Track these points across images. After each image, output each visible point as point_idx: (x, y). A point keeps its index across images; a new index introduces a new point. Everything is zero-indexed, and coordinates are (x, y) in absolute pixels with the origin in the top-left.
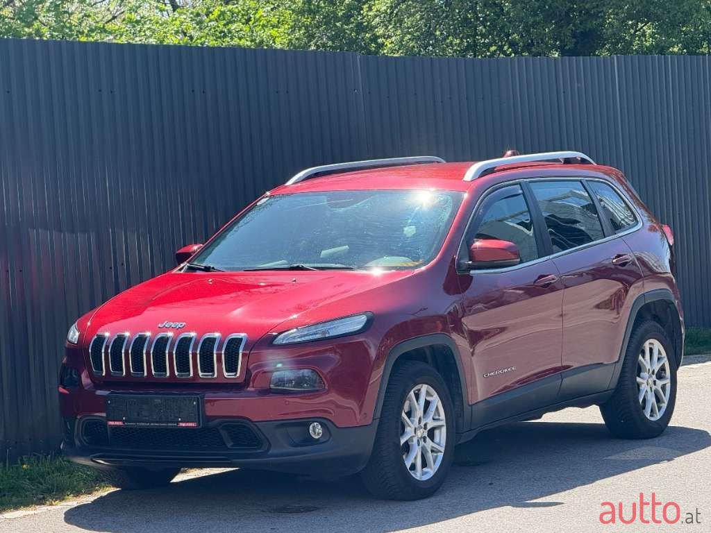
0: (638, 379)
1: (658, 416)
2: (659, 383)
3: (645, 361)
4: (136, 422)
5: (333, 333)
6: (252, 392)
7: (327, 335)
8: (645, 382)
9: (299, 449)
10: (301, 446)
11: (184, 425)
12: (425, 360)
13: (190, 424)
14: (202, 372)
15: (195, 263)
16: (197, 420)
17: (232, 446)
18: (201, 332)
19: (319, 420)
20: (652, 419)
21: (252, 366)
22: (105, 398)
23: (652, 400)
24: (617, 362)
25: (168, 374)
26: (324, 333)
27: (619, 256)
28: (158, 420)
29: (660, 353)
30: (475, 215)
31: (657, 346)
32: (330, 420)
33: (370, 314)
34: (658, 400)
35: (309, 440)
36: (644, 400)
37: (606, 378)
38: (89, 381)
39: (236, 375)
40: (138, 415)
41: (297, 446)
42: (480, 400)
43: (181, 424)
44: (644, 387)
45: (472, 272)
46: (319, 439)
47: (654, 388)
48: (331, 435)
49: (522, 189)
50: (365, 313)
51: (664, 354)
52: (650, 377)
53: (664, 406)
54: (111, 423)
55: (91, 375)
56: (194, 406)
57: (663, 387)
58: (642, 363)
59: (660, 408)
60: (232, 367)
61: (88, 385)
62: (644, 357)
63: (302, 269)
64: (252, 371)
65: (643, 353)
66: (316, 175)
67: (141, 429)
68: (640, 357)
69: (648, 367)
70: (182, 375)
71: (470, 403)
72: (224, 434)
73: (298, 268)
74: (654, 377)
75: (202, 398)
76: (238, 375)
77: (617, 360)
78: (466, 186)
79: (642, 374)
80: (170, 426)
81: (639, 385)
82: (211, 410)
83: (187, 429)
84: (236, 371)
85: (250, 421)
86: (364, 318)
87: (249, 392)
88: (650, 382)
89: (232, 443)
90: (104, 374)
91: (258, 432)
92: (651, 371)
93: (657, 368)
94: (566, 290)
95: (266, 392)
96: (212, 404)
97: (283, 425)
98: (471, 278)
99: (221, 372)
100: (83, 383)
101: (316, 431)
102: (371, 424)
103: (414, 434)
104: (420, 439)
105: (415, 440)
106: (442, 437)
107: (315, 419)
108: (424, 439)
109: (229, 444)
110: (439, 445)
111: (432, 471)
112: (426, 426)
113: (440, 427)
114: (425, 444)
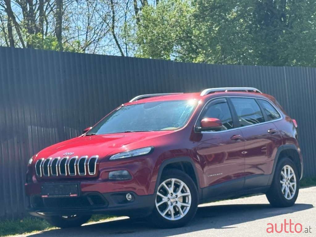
0: (281, 182)
1: (291, 198)
2: (291, 184)
3: (284, 174)
4: (53, 195)
5: (135, 155)
6: (101, 180)
7: (133, 156)
8: (284, 183)
9: (121, 205)
10: (122, 203)
12: (181, 169)
13: (75, 195)
14: (80, 173)
16: (77, 193)
18: (80, 156)
20: (288, 199)
23: (288, 191)
26: (132, 154)
27: (271, 129)
28: (62, 194)
29: (291, 171)
30: (204, 109)
31: (290, 168)
32: (135, 192)
33: (153, 147)
34: (291, 191)
35: (126, 201)
36: (285, 191)
37: (267, 181)
38: (35, 179)
40: (54, 192)
42: (205, 186)
43: (71, 195)
44: (284, 185)
45: (202, 132)
46: (130, 200)
47: (289, 186)
49: (227, 100)
50: (150, 147)
51: (293, 171)
52: (287, 181)
53: (294, 193)
54: (43, 196)
55: (36, 177)
56: (76, 187)
57: (293, 186)
58: (283, 175)
59: (292, 195)
61: (35, 181)
62: (284, 173)
63: (130, 132)
64: (100, 172)
65: (283, 171)
68: (282, 172)
69: (286, 177)
70: (72, 175)
71: (201, 187)
72: (89, 199)
73: (128, 132)
74: (289, 181)
75: (80, 184)
76: (95, 173)
77: (270, 173)
78: (201, 97)
79: (283, 180)
80: (67, 197)
81: (281, 184)
83: (73, 197)
85: (99, 193)
86: (150, 149)
87: (99, 180)
88: (287, 183)
90: (41, 176)
91: (103, 198)
92: (287, 179)
93: (290, 177)
95: (107, 180)
97: (114, 194)
98: (202, 135)
99: (88, 172)
100: (33, 180)
101: (129, 197)
102: (153, 194)
103: (168, 201)
104: (173, 202)
105: (169, 203)
106: (190, 200)
107: (129, 192)
108: (177, 202)
109: (92, 203)
110: (188, 203)
111: (182, 215)
112: (177, 196)
113: (188, 196)
114: (176, 204)
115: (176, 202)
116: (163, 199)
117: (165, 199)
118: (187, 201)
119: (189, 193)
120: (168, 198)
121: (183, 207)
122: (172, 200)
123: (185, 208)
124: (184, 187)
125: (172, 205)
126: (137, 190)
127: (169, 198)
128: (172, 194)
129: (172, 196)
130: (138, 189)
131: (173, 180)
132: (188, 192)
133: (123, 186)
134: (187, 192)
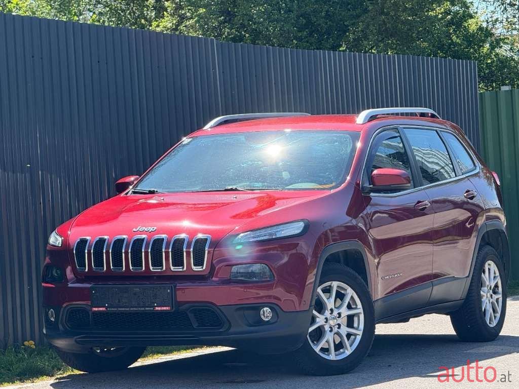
0: (481, 293)
1: (494, 323)
2: (494, 297)
3: (485, 277)
4: (117, 307)
5: (279, 235)
6: (216, 281)
8: (485, 295)
9: (252, 328)
10: (254, 326)
11: (159, 309)
13: (165, 308)
14: (173, 266)
15: (138, 188)
16: (171, 306)
17: (197, 327)
18: (171, 234)
19: (269, 305)
20: (491, 326)
21: (215, 261)
22: (90, 289)
23: (490, 310)
24: (468, 277)
25: (144, 269)
26: (271, 234)
27: (468, 191)
28: (136, 305)
29: (495, 273)
31: (493, 266)
32: (278, 305)
33: (307, 221)
34: (494, 310)
35: (260, 322)
36: (485, 310)
37: (457, 290)
38: (73, 276)
39: (202, 268)
40: (119, 302)
41: (251, 326)
42: (379, 297)
43: (157, 308)
44: (485, 299)
45: (372, 194)
46: (269, 321)
47: (491, 300)
48: (278, 317)
50: (302, 220)
51: (498, 274)
52: (489, 291)
53: (498, 315)
54: (95, 309)
55: (74, 270)
56: (168, 293)
57: (498, 301)
58: (483, 279)
59: (495, 317)
60: (199, 262)
61: (71, 280)
62: (484, 275)
63: (236, 190)
64: (216, 265)
65: (484, 272)
66: (226, 122)
67: (122, 313)
68: (482, 275)
69: (487, 283)
70: (156, 269)
71: (373, 300)
72: (191, 316)
73: (232, 190)
74: (491, 292)
75: (175, 287)
76: (204, 268)
77: (467, 275)
79: (483, 288)
80: (147, 310)
81: (481, 297)
82: (181, 297)
83: (162, 312)
84: (202, 265)
85: (216, 306)
86: (302, 224)
87: (213, 281)
88: (489, 295)
89: (197, 324)
90: (87, 270)
91: (221, 314)
92: (489, 287)
93: (493, 284)
94: (435, 214)
95: (228, 282)
96: (183, 291)
97: (241, 308)
98: (370, 199)
99: (189, 265)
100: (68, 278)
101: (266, 313)
102: (308, 310)
103: (325, 323)
104: (334, 326)
105: (327, 328)
106: (360, 322)
107: (266, 305)
108: (339, 326)
109: (195, 325)
110: (357, 329)
111: (348, 351)
112: (339, 314)
113: (358, 315)
114: (339, 330)
115: (337, 326)
116: (318, 320)
117: (320, 320)
118: (356, 325)
119: (360, 309)
120: (325, 317)
121: (349, 336)
122: (332, 322)
123: (352, 337)
124: (352, 298)
125: (331, 331)
126: (282, 302)
127: (326, 319)
128: (332, 310)
129: (331, 314)
130: (285, 300)
131: (335, 284)
132: (358, 307)
133: (257, 294)
134: (356, 308)
